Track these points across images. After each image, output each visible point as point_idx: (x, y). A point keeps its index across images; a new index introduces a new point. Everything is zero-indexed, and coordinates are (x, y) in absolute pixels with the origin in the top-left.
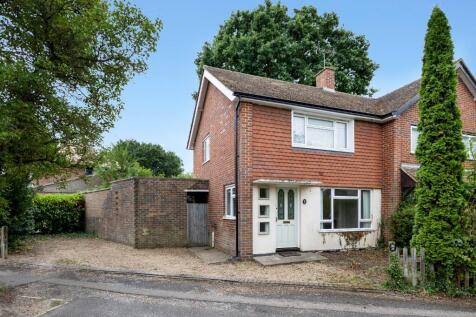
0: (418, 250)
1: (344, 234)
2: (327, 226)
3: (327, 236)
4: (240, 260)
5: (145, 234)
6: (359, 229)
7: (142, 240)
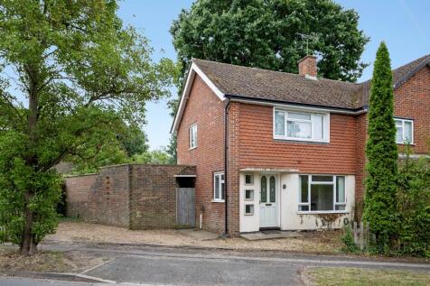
0: (365, 224)
1: (320, 215)
2: (305, 208)
3: (304, 218)
4: (229, 237)
5: (138, 216)
6: (334, 211)
7: (136, 222)
